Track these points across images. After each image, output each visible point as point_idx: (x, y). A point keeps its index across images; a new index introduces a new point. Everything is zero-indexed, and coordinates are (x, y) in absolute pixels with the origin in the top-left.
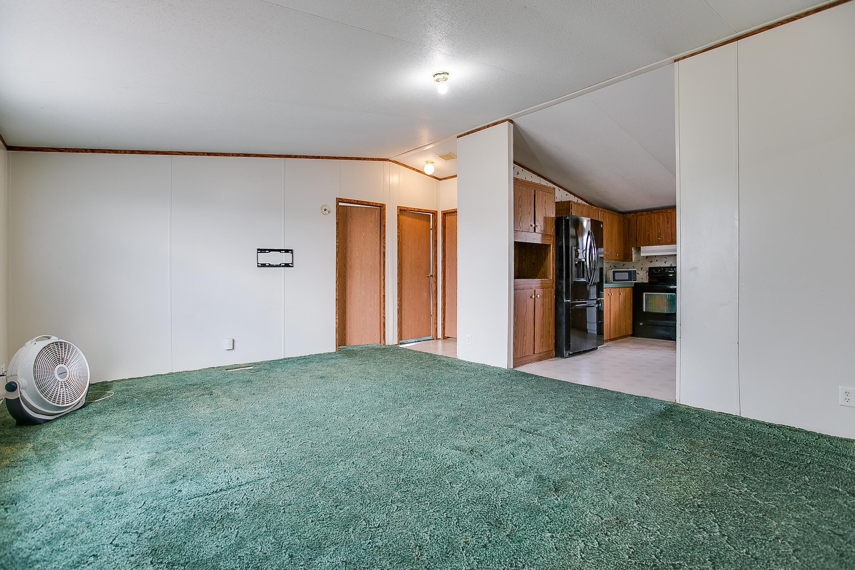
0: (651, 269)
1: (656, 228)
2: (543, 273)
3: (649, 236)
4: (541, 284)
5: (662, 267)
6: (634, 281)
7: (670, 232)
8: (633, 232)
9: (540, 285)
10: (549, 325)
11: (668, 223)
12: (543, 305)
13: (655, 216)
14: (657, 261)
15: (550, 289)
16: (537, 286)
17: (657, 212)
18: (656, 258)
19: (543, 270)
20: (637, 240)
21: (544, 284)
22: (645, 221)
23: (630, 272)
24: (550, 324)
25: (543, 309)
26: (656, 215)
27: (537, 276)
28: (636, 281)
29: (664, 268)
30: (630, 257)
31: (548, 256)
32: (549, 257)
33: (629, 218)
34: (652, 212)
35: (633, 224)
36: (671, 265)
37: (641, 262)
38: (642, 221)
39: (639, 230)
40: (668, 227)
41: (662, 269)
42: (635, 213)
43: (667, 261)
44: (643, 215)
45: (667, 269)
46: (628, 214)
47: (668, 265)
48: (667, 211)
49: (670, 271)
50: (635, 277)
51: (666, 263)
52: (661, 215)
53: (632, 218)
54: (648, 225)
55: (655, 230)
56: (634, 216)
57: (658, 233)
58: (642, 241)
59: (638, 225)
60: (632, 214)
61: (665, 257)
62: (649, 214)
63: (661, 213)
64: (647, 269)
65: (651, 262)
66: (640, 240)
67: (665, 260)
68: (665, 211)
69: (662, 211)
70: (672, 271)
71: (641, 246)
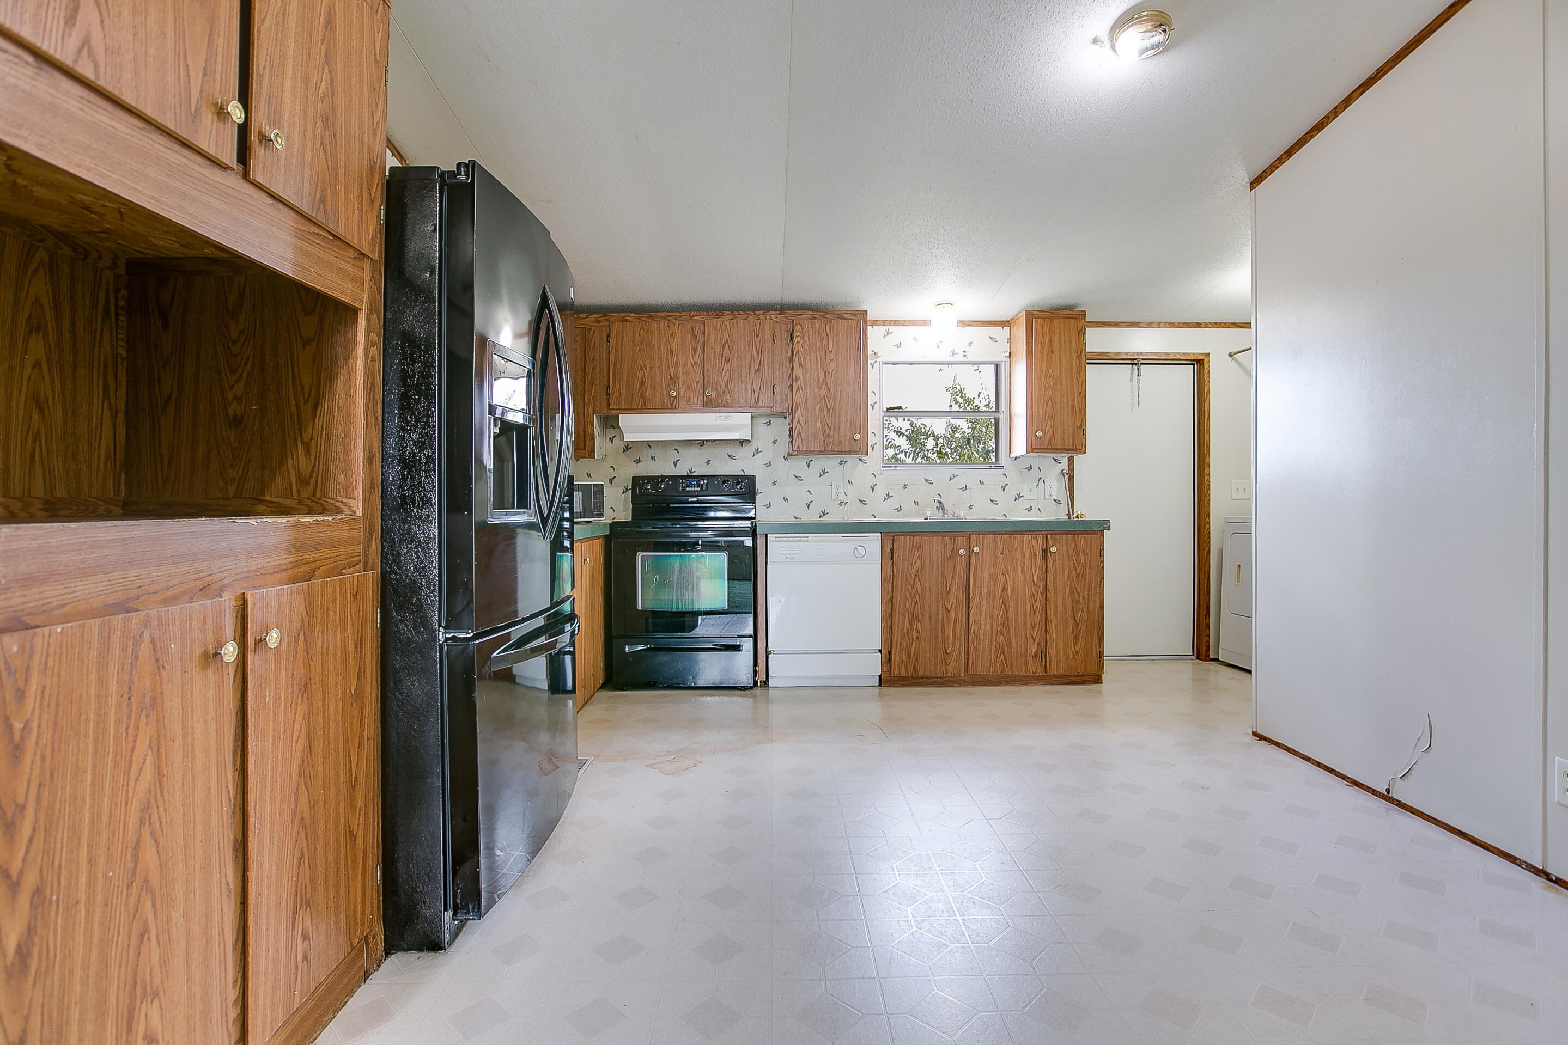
0: (637, 481)
1: (664, 361)
2: (304, 482)
3: (643, 382)
4: (296, 547)
5: (671, 477)
6: (601, 516)
7: (699, 379)
8: (598, 370)
9: (283, 558)
10: (352, 800)
11: (695, 350)
12: (306, 687)
13: (659, 327)
14: (653, 458)
15: (350, 575)
16: (260, 562)
17: (664, 318)
18: (653, 452)
19: (299, 460)
20: (608, 394)
21: (316, 547)
22: (633, 340)
23: (585, 491)
24: (353, 787)
25: (308, 717)
26: (663, 325)
27: (258, 500)
28: (605, 516)
29: (675, 478)
30: (588, 442)
31: (332, 378)
32: (339, 385)
33: (587, 327)
34: (652, 314)
35: (597, 346)
36: (691, 471)
37: (611, 461)
38: (622, 337)
39: (615, 364)
40: (696, 363)
41: (668, 482)
42: (605, 312)
43: (679, 460)
44: (627, 321)
45: (682, 483)
46: (585, 315)
47: (682, 470)
48: (694, 316)
49: (689, 487)
50: (600, 506)
51: (675, 466)
52: (676, 325)
53: (595, 326)
54: (640, 350)
55: (660, 367)
56: (599, 322)
57: (667, 377)
58: (623, 397)
59: (613, 351)
60: (595, 315)
61: (676, 449)
62: (643, 319)
63: (676, 319)
64: (630, 479)
65: (638, 461)
66: (616, 395)
67: (674, 456)
68: (688, 318)
69: (680, 316)
70: (695, 487)
71: (618, 411)
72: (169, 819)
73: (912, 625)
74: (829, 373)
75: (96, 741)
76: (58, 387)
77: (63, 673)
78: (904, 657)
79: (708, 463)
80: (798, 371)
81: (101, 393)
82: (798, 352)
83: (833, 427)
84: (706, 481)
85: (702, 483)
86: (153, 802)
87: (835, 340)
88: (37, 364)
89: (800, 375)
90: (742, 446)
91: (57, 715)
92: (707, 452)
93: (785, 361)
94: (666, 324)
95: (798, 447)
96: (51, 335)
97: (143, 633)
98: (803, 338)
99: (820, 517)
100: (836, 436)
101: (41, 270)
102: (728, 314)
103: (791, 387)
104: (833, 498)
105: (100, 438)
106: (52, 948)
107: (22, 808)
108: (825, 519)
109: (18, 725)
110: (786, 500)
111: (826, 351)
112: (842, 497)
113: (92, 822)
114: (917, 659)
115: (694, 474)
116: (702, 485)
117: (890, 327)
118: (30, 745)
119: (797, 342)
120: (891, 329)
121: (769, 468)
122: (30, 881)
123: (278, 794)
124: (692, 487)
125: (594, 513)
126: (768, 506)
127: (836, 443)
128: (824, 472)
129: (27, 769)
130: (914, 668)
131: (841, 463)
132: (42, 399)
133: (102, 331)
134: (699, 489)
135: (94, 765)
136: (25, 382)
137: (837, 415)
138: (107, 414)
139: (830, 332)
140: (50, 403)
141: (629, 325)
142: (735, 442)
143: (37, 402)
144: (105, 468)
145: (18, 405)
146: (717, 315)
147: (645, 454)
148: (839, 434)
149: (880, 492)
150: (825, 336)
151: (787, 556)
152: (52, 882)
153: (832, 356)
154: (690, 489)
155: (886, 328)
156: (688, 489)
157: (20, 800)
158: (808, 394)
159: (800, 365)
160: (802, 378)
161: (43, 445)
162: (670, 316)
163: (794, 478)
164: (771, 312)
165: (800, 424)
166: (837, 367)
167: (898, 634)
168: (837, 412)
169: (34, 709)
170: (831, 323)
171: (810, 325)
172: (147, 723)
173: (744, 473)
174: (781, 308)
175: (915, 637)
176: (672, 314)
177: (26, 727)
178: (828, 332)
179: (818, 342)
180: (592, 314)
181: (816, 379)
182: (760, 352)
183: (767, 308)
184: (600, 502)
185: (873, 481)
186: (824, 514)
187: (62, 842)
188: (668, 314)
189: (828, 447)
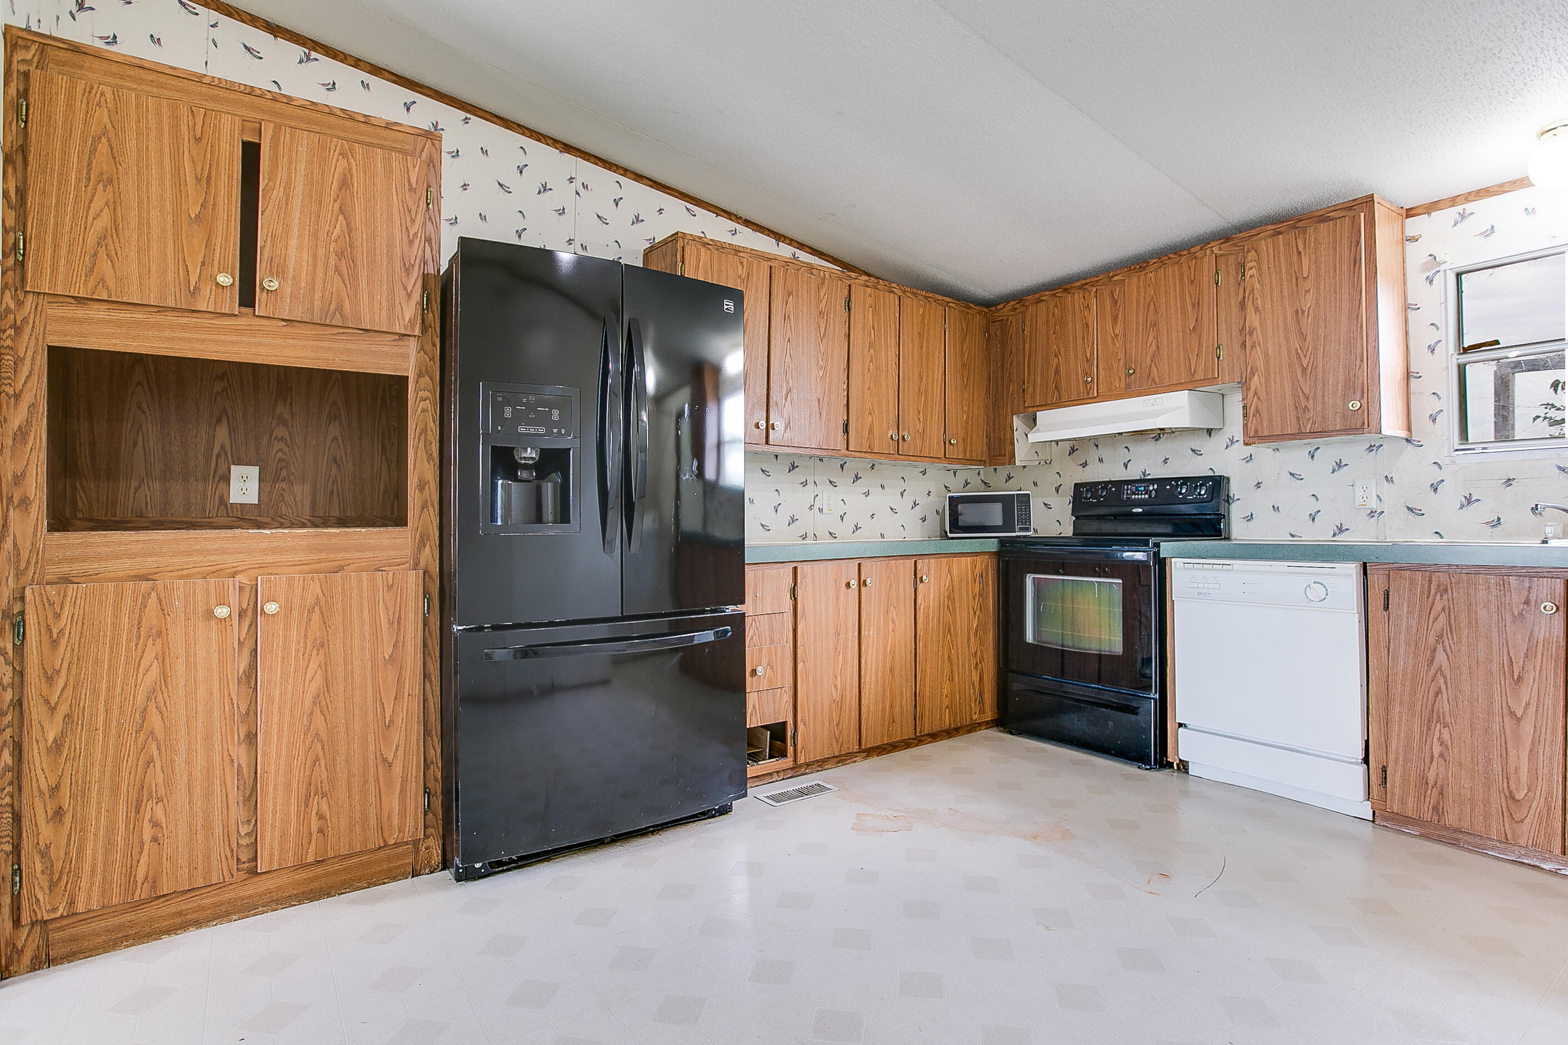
0: (1082, 489)
1: (1080, 342)
3: (1057, 372)
5: (1115, 483)
6: (1021, 529)
7: (1121, 356)
8: (1015, 364)
11: (1115, 318)
13: (1074, 301)
14: (1101, 460)
17: (1080, 288)
18: (1103, 452)
20: (1022, 390)
22: (1048, 323)
23: (1007, 501)
26: (1079, 297)
28: (1028, 529)
29: (1119, 484)
30: (1008, 447)
33: (1005, 318)
34: (1067, 287)
35: (1014, 338)
36: (1144, 474)
37: (1056, 467)
38: (1036, 321)
39: (1030, 354)
40: (1117, 335)
41: (1111, 488)
42: (1020, 299)
43: (1130, 460)
44: (1042, 301)
45: (1128, 489)
46: (1002, 306)
47: (1133, 473)
48: (1113, 276)
49: (1135, 494)
50: (1026, 518)
51: (1126, 468)
52: (1092, 294)
53: (1012, 315)
54: (1054, 333)
55: (1075, 349)
56: (1016, 309)
57: (1083, 360)
58: (1038, 391)
59: (1028, 339)
60: (1012, 303)
61: (1126, 447)
62: (1058, 295)
63: (1093, 286)
64: (1070, 487)
65: (1084, 465)
66: (1030, 390)
67: (1124, 455)
68: (1107, 280)
69: (1098, 281)
70: (1142, 494)
71: (1035, 409)
72: (172, 702)
73: (1429, 729)
74: (1303, 312)
75: (111, 648)
76: (349, 451)
77: (87, 608)
78: (1413, 784)
79: (1166, 461)
80: (1253, 320)
81: (380, 452)
82: (1252, 291)
83: (1312, 395)
84: (1156, 487)
85: (1151, 488)
86: (158, 689)
87: (1313, 258)
88: (335, 439)
89: (1256, 324)
90: (1210, 435)
91: (82, 629)
92: (1165, 446)
93: (1235, 309)
94: (1081, 295)
95: (1256, 432)
96: (344, 422)
97: (150, 593)
98: (1260, 269)
99: (1334, 535)
100: (1319, 408)
101: (337, 385)
102: (1155, 263)
103: (1244, 345)
104: (1357, 506)
105: (380, 479)
106: (78, 747)
107: (58, 672)
108: (1343, 538)
109: (55, 631)
110: (1276, 509)
111: (1297, 278)
112: (1373, 504)
113: (108, 689)
114: (1441, 793)
115: (1148, 477)
116: (1151, 491)
117: (1464, 206)
118: (64, 641)
119: (1251, 277)
120: (1469, 207)
121: (1249, 464)
122: (63, 709)
123: (287, 711)
124: (1138, 494)
125: (1017, 528)
126: (1250, 518)
127: (1319, 419)
128: (1340, 465)
129: (62, 653)
130: (1435, 809)
131: (1370, 448)
132: (338, 458)
133: (380, 414)
134: (1147, 496)
135: (110, 660)
136: (327, 450)
137: (1320, 375)
138: (385, 464)
139: (1305, 248)
140: (344, 460)
141: (1042, 305)
142: (1201, 431)
143: (335, 462)
144: (384, 497)
145: (322, 464)
146: (1140, 267)
147: (1093, 455)
148: (1324, 403)
149: (1451, 494)
150: (1295, 258)
151: (1200, 590)
152: (78, 713)
153: (1308, 285)
154: (1136, 497)
155: (1459, 209)
156: (1133, 497)
157: (57, 667)
158: (1270, 350)
159: (1257, 309)
160: (1258, 327)
161: (339, 487)
162: (1086, 284)
163: (1290, 476)
164: (1213, 244)
165: (1258, 398)
166: (1317, 300)
167: (1399, 740)
168: (1320, 370)
169: (66, 624)
170: (1305, 234)
171: (1270, 245)
172: (154, 645)
173: (1214, 473)
174: (1225, 236)
175: (1436, 753)
176: (1088, 281)
177: (61, 632)
178: (1301, 249)
179: (1283, 267)
180: (1008, 303)
181: (1281, 325)
182: (1197, 304)
183: (1204, 241)
184: (1026, 515)
185: (1436, 475)
186: (1341, 530)
187: (86, 695)
188: (1084, 282)
189: (1305, 427)
